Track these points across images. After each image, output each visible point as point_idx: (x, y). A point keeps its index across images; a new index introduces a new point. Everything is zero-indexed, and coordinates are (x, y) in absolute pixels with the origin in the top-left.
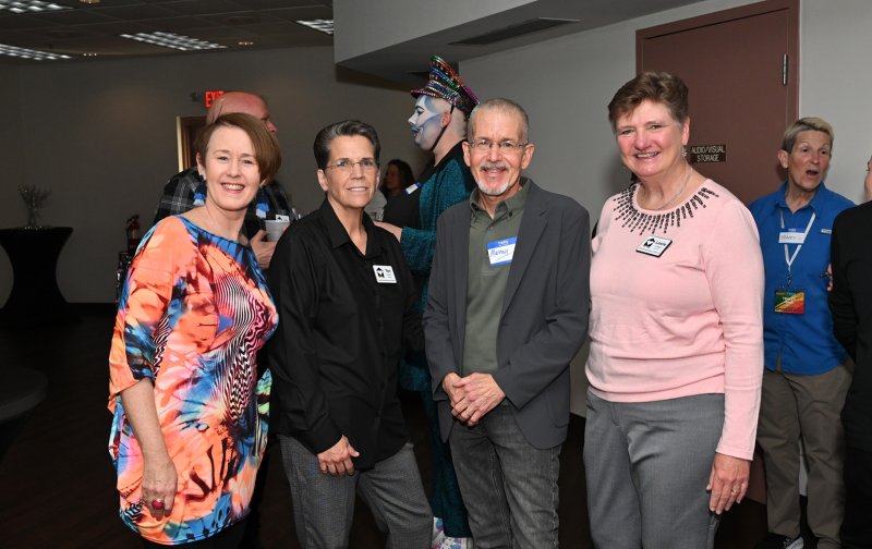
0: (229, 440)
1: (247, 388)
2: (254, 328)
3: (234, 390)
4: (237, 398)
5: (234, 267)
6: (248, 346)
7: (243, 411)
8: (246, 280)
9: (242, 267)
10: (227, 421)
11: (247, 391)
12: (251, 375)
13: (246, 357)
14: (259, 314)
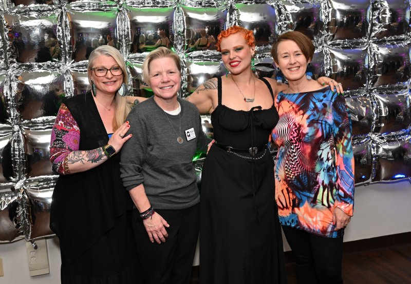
0: (289, 189)
1: (295, 166)
2: (291, 137)
3: (286, 165)
4: (288, 170)
5: (291, 107)
6: (296, 146)
7: (294, 177)
8: (296, 113)
9: (298, 106)
10: (286, 180)
11: (296, 168)
12: (297, 160)
13: (294, 151)
14: (294, 130)
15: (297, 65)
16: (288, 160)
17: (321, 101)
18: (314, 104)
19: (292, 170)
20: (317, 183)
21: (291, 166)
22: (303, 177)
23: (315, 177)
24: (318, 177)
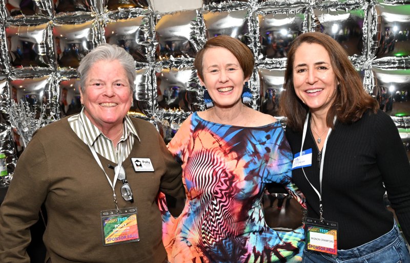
0: (204, 258)
1: (217, 229)
2: (217, 189)
3: (203, 227)
4: (207, 233)
5: (217, 145)
6: (220, 202)
7: (214, 243)
8: (226, 154)
9: (228, 144)
10: (200, 246)
11: (218, 231)
12: (220, 221)
13: (217, 208)
14: (222, 180)
15: (230, 84)
16: (206, 219)
17: (263, 143)
18: (254, 146)
19: (212, 233)
20: (246, 251)
21: (210, 228)
22: (227, 244)
23: (243, 243)
24: (247, 242)
